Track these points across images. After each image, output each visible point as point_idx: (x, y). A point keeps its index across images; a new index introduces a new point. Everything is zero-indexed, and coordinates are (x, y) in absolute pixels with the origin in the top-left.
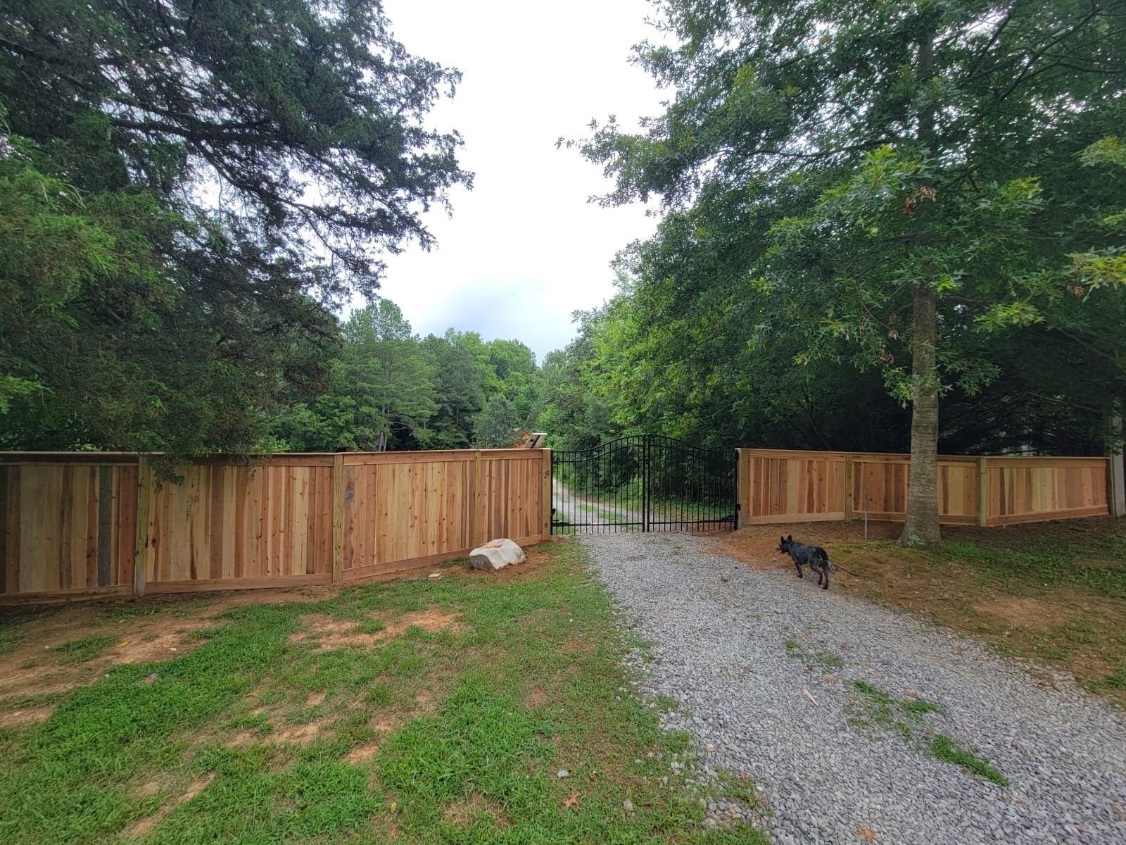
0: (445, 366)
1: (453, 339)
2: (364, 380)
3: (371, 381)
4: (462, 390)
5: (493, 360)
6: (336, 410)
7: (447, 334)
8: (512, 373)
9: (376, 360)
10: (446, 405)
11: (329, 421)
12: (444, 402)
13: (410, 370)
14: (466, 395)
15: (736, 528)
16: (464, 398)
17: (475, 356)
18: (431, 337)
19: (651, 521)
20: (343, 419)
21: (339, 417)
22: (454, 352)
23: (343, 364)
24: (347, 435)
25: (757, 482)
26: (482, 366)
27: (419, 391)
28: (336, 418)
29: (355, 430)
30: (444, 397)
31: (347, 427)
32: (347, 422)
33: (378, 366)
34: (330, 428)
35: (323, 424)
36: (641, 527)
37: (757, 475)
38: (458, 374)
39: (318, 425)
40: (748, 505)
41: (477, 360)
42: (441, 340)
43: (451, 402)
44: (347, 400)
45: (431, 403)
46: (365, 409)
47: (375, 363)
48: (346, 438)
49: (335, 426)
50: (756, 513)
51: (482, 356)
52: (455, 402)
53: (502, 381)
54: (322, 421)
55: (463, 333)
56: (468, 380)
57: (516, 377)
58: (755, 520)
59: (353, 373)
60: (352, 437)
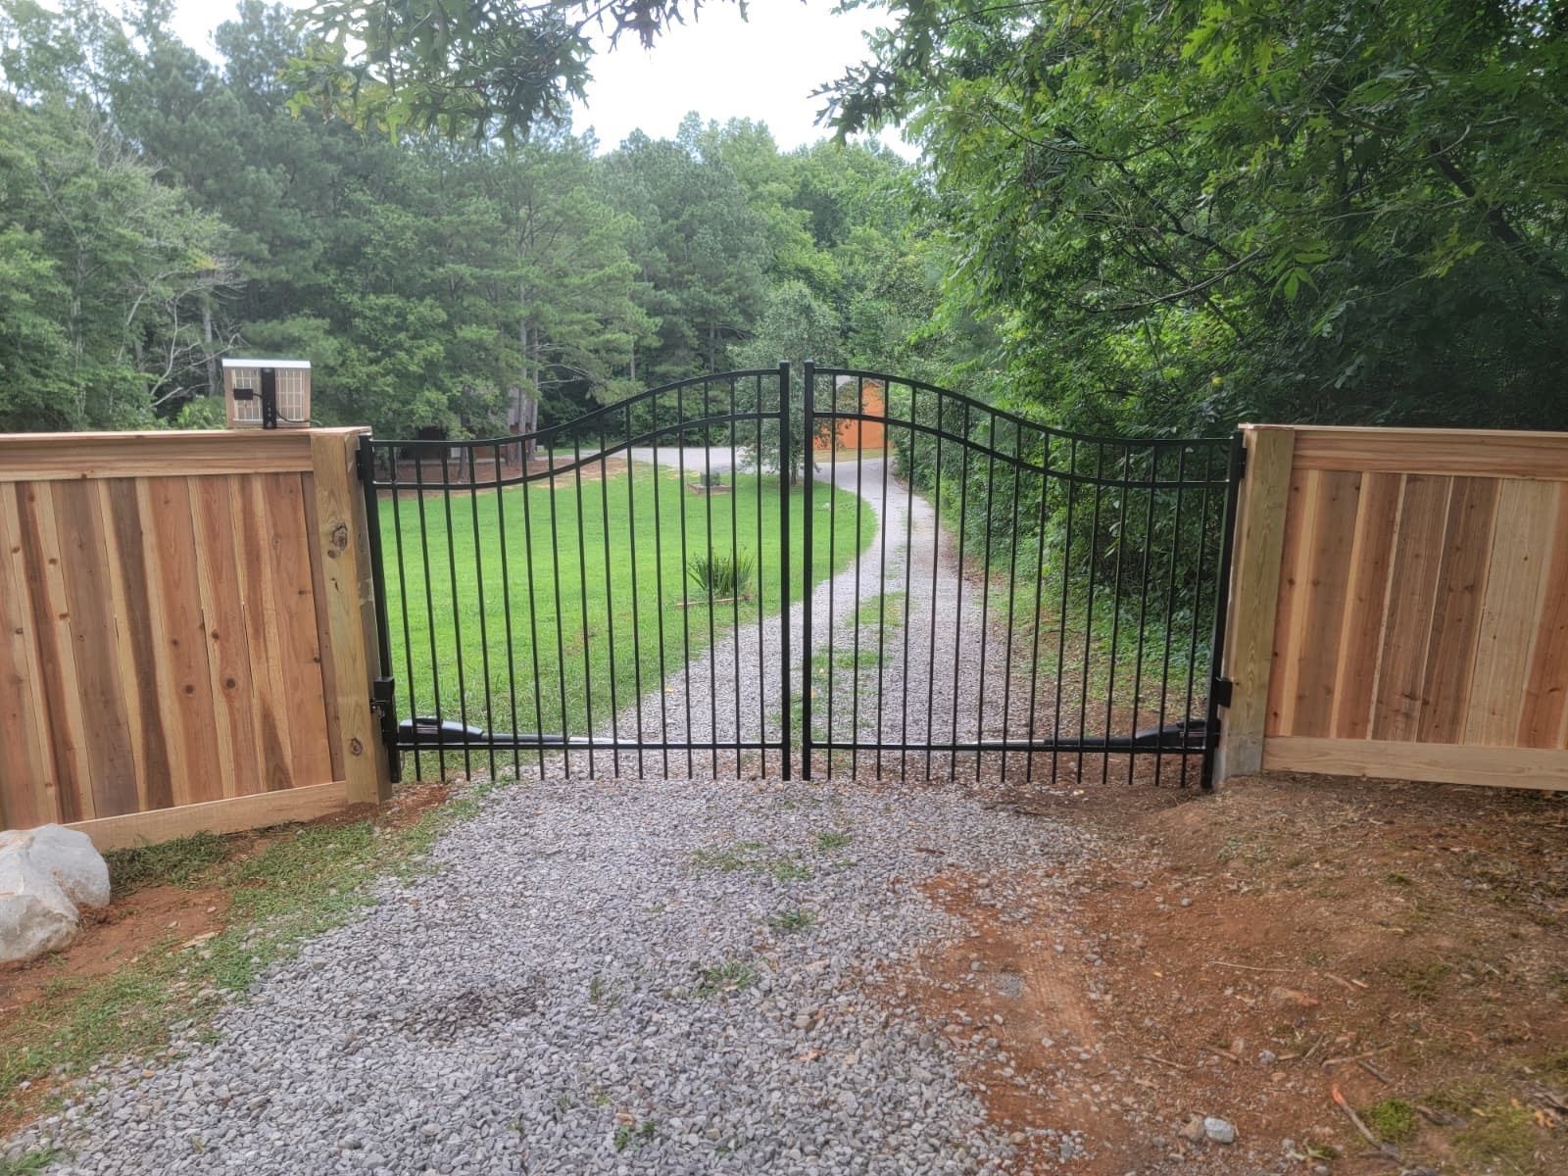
0: (676, 215)
1: (698, 141)
2: (463, 256)
3: (481, 260)
4: (719, 278)
5: (804, 197)
6: (402, 336)
7: (683, 130)
8: (858, 231)
9: (484, 202)
10: (680, 320)
11: (386, 362)
12: (676, 312)
13: (577, 226)
14: (728, 291)
15: (1207, 785)
16: (723, 301)
17: (753, 185)
18: (636, 137)
19: (819, 735)
20: (419, 355)
21: (408, 351)
22: (696, 174)
23: (408, 218)
24: (432, 395)
25: (1327, 585)
26: (777, 210)
27: (600, 281)
28: (402, 355)
29: (448, 383)
30: (673, 299)
31: (429, 374)
32: (430, 364)
33: (492, 219)
34: (390, 379)
35: (374, 368)
36: (774, 757)
37: (1332, 551)
38: (704, 235)
39: (363, 371)
40: (1271, 687)
41: (760, 196)
42: (665, 146)
43: (687, 311)
44: (428, 309)
45: (635, 313)
46: (469, 332)
47: (481, 209)
48: (429, 403)
49: (402, 375)
50: (1310, 723)
51: (774, 186)
52: (703, 312)
53: (826, 255)
54: (372, 362)
55: (722, 126)
56: (732, 252)
57: (866, 242)
58: (1296, 752)
59: (437, 239)
60: (444, 399)
